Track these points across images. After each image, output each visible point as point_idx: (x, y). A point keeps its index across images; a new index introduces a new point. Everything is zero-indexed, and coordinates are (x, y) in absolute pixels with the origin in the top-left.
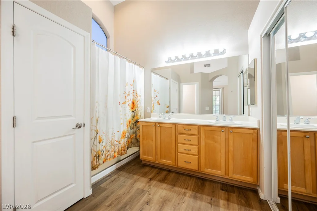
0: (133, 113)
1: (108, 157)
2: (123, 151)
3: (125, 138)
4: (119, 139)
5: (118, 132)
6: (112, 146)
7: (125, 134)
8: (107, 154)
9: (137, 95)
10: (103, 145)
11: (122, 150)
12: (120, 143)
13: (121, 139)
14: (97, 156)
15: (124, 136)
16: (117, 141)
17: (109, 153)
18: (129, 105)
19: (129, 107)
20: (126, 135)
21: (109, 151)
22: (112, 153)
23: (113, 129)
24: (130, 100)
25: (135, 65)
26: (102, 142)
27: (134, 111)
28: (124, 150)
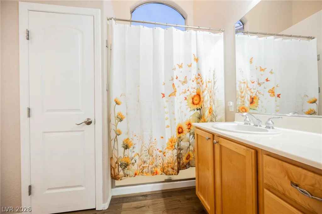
0: (199, 111)
1: (145, 170)
2: (170, 169)
3: (174, 149)
4: (163, 148)
5: (162, 138)
6: (151, 157)
7: (173, 143)
8: (142, 166)
9: (201, 81)
10: (133, 152)
11: (168, 167)
12: (165, 156)
13: (165, 149)
14: (118, 164)
15: (172, 146)
16: (161, 152)
17: (145, 165)
18: (186, 98)
19: (186, 101)
20: (175, 145)
21: (144, 162)
22: (151, 166)
23: (151, 132)
24: (188, 90)
25: (198, 31)
26: (133, 148)
27: (200, 109)
28: (173, 169)
